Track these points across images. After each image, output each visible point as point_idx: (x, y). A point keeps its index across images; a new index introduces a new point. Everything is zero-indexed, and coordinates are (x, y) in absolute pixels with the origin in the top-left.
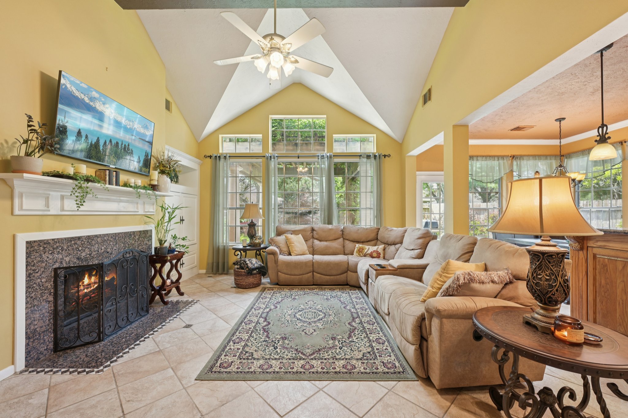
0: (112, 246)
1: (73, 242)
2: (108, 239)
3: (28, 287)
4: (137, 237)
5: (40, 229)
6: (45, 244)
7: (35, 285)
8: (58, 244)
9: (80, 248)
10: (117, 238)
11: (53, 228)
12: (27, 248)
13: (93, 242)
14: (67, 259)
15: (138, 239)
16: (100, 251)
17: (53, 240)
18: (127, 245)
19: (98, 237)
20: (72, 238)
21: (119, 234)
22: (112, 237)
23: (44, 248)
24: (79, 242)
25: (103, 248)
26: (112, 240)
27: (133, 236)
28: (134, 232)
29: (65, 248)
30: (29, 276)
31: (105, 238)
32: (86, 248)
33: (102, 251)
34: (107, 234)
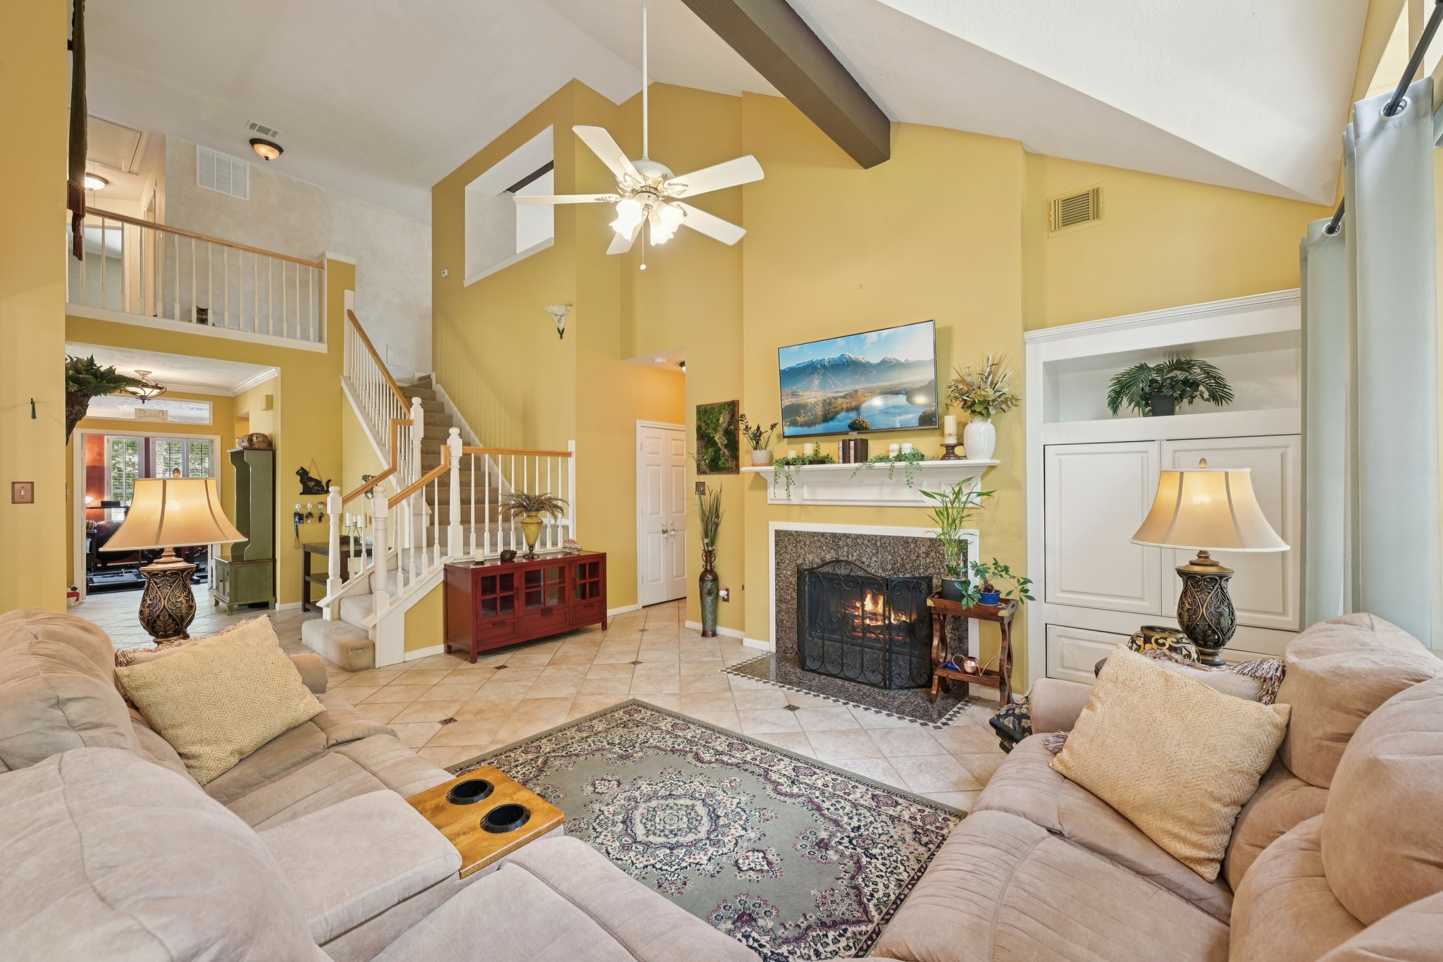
0: (871, 554)
1: (816, 538)
2: (862, 543)
3: (777, 575)
4: (923, 549)
5: (788, 519)
6: (789, 535)
7: (782, 575)
8: (800, 538)
9: (824, 548)
10: (879, 544)
11: (799, 520)
12: (776, 536)
13: (841, 543)
14: (811, 558)
15: (927, 554)
16: (850, 557)
17: (796, 532)
18: (899, 560)
19: (847, 537)
20: (815, 533)
21: (882, 537)
22: (869, 541)
23: (789, 539)
24: (822, 539)
25: (855, 554)
26: (869, 544)
27: (912, 546)
28: (915, 540)
29: (808, 543)
30: (777, 564)
31: (858, 540)
32: (831, 549)
33: (854, 558)
34: (862, 535)
